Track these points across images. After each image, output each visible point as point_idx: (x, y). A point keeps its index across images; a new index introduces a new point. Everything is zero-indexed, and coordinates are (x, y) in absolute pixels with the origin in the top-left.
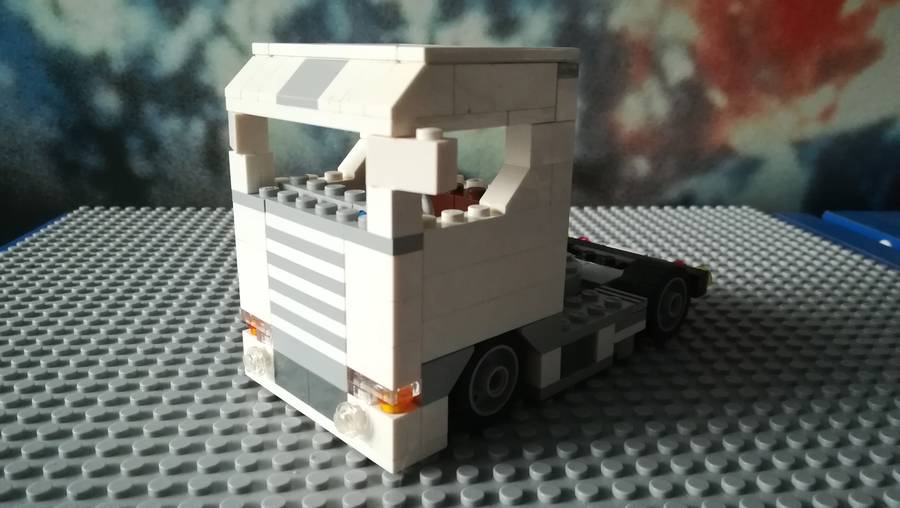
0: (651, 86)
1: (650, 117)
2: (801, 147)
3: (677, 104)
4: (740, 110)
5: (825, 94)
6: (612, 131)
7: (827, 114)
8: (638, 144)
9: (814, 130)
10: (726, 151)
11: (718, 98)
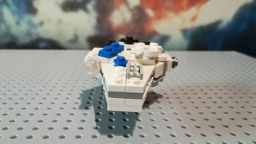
0: (123, 8)
1: (124, 20)
2: (184, 32)
3: (134, 15)
4: (159, 17)
5: (193, 11)
6: (110, 25)
7: (194, 19)
8: (120, 30)
9: (189, 25)
10: (154, 33)
11: (150, 12)
